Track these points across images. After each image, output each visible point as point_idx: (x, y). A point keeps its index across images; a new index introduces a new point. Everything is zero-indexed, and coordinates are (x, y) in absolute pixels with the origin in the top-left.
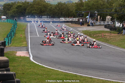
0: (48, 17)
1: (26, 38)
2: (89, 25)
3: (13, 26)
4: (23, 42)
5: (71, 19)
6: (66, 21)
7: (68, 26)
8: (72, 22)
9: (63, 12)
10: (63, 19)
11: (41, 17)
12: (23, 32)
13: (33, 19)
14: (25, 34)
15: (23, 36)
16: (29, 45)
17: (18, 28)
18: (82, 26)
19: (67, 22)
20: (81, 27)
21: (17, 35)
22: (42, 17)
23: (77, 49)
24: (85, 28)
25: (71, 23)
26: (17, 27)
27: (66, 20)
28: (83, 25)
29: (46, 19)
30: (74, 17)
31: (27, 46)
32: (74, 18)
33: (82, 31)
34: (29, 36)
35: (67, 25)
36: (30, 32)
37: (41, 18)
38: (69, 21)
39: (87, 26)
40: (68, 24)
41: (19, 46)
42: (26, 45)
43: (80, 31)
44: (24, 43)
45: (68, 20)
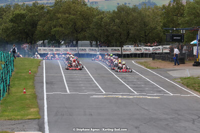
0: (94, 43)
1: (36, 99)
2: (197, 64)
3: (3, 66)
4: (29, 107)
5: (151, 48)
6: (139, 52)
7: (144, 65)
8: (153, 56)
9: (132, 32)
10: (131, 49)
11: (74, 42)
12: (31, 83)
13: (54, 49)
14: (34, 87)
15: (29, 92)
16: (44, 115)
17: (17, 73)
18: (181, 66)
19: (142, 55)
20: (177, 67)
21: (13, 90)
22: (77, 43)
23: (167, 125)
24: (188, 71)
25: (151, 59)
26: (15, 69)
27: (137, 49)
28: (184, 63)
29: (87, 49)
30: (160, 43)
31: (39, 119)
32: (160, 47)
33: (180, 78)
34: (45, 93)
35: (141, 64)
36: (46, 83)
37: (76, 45)
38: (147, 52)
39: (194, 65)
40: (143, 60)
41: (18, 117)
42: (38, 117)
43: (174, 79)
44: (32, 110)
45: (143, 51)
